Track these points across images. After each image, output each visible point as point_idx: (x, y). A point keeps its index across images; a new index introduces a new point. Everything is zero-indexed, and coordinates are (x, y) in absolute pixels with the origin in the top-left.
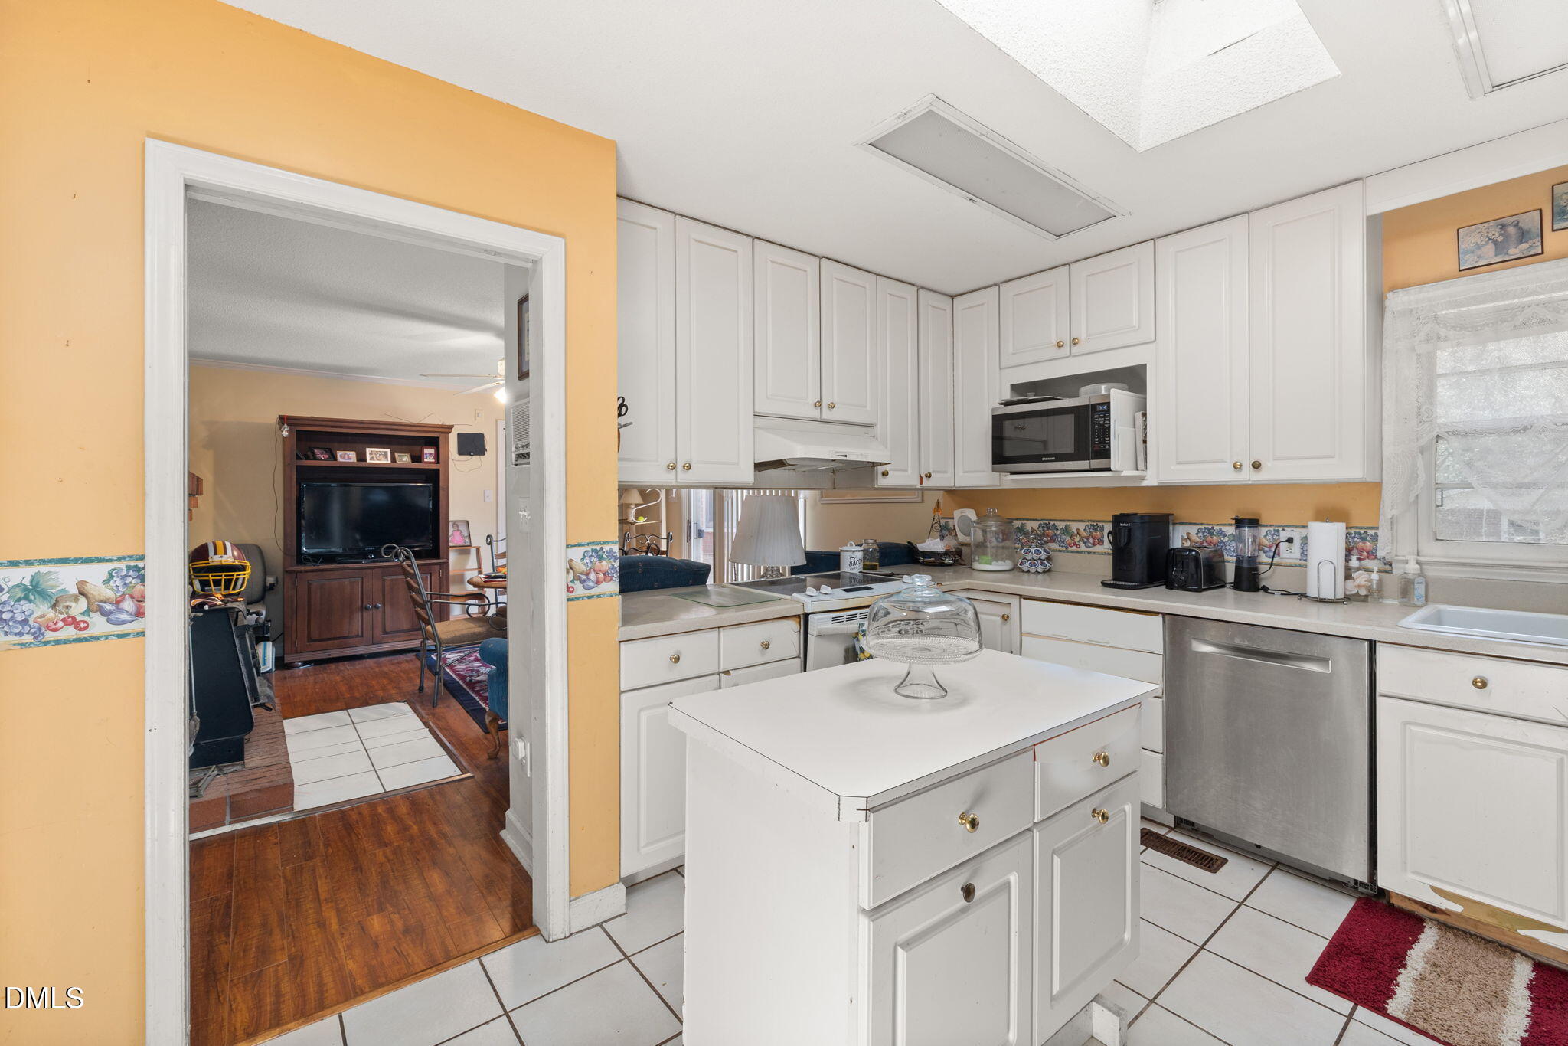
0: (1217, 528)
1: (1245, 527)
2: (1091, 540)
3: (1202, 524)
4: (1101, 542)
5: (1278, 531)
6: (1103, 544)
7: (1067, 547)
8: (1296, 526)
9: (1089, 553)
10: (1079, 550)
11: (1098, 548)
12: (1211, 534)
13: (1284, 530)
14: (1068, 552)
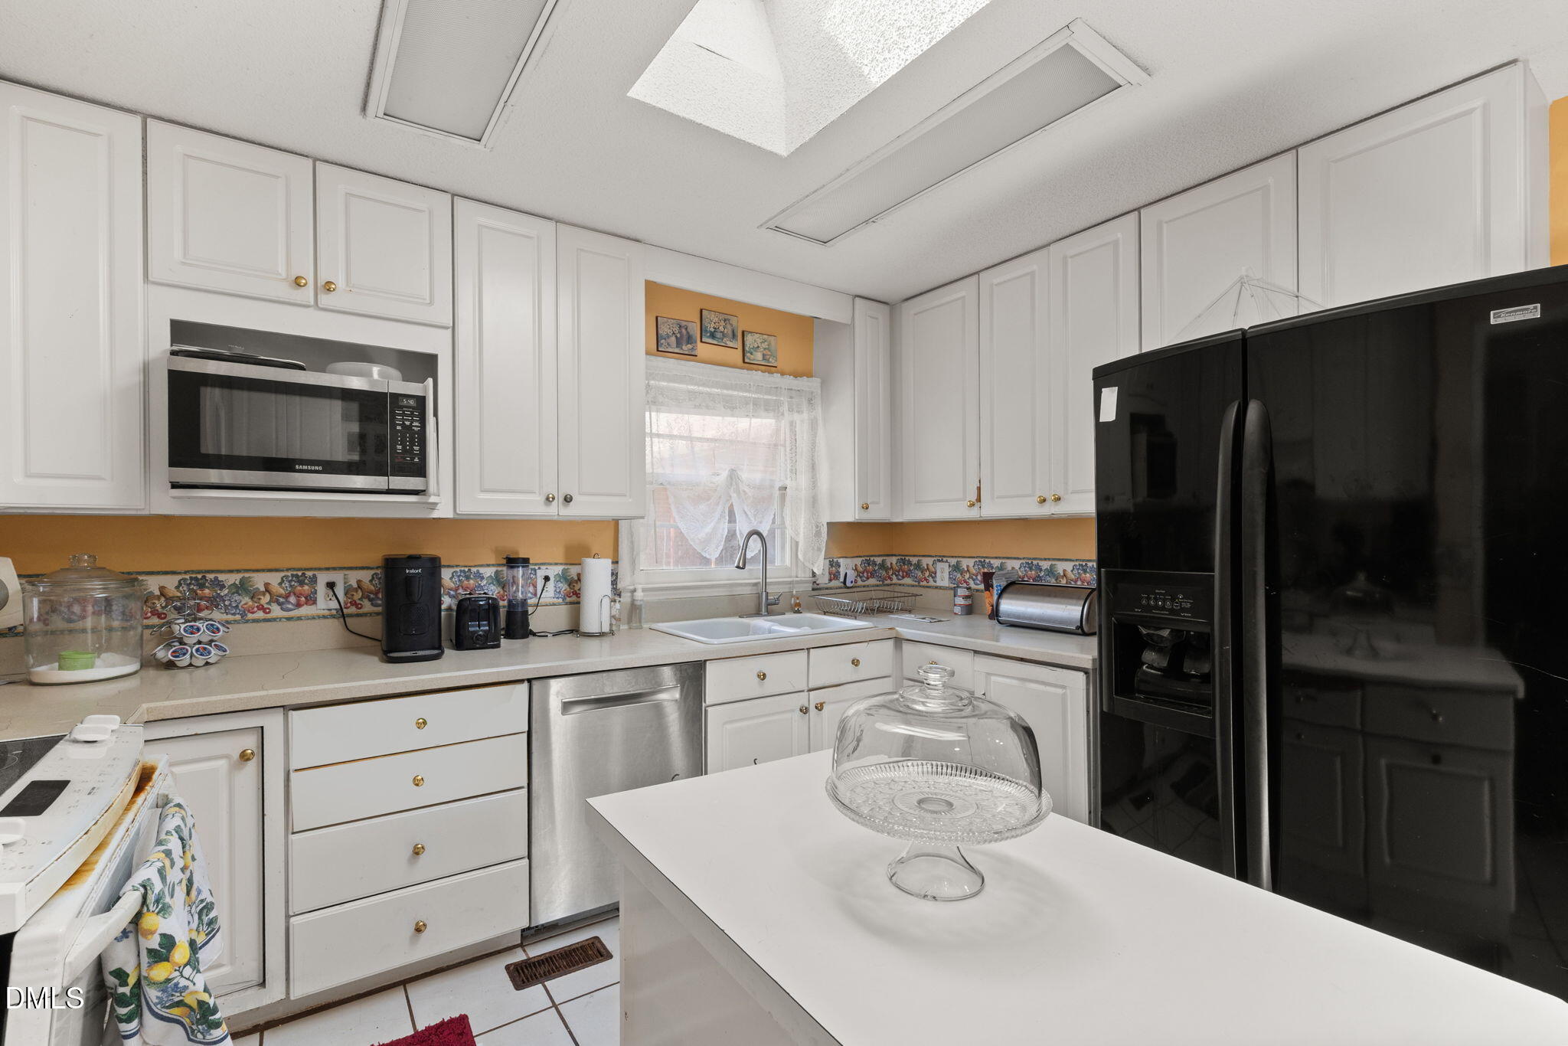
0: (474, 570)
1: (518, 567)
2: (293, 599)
3: (457, 566)
4: (311, 600)
5: (535, 570)
6: (314, 602)
7: (243, 615)
8: (551, 564)
9: (289, 619)
10: (268, 616)
11: (305, 610)
12: (468, 578)
13: (539, 568)
14: (247, 621)
